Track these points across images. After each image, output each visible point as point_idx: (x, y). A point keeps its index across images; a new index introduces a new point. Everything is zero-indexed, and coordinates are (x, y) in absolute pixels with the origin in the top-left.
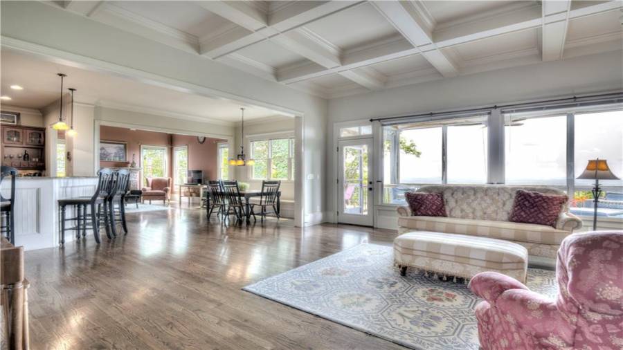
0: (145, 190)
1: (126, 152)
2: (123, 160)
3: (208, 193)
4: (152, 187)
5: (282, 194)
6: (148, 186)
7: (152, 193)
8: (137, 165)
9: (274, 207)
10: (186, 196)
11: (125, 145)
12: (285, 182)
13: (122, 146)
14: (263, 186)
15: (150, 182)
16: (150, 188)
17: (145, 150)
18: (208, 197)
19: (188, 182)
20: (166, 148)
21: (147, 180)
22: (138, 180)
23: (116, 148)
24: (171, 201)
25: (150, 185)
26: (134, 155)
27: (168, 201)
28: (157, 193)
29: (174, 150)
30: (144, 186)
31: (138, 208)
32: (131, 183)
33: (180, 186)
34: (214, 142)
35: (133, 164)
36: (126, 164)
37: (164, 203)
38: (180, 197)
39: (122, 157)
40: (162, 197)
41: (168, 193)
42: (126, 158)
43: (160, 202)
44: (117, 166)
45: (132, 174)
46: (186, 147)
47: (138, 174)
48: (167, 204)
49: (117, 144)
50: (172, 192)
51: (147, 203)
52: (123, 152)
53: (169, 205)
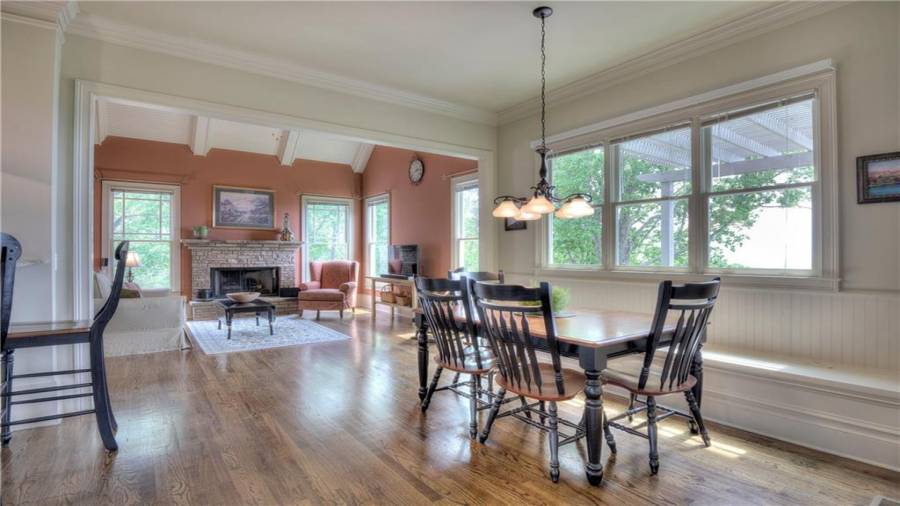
0: (304, 287)
1: (272, 210)
2: (266, 227)
3: (423, 318)
4: (321, 281)
6: (313, 278)
8: (294, 237)
10: (384, 302)
11: (271, 196)
13: (266, 197)
14: (663, 307)
15: (318, 271)
16: (317, 283)
17: (310, 206)
18: (423, 330)
19: (391, 269)
20: (351, 202)
21: (312, 267)
22: (296, 266)
23: (252, 202)
24: (358, 312)
25: (318, 276)
26: (287, 215)
27: (351, 311)
28: (326, 294)
29: (366, 205)
30: (307, 280)
31: (272, 333)
32: (282, 272)
33: (374, 280)
34: (444, 177)
35: (285, 234)
36: (272, 234)
37: (341, 316)
38: (374, 303)
39: (266, 220)
40: (338, 302)
41: (351, 293)
42: (273, 222)
43: (333, 314)
44: (257, 239)
45: (283, 255)
46: (388, 195)
47: (296, 255)
48: (349, 317)
49: (256, 193)
50: (362, 290)
51: (310, 314)
52: (268, 209)
53: (353, 318)
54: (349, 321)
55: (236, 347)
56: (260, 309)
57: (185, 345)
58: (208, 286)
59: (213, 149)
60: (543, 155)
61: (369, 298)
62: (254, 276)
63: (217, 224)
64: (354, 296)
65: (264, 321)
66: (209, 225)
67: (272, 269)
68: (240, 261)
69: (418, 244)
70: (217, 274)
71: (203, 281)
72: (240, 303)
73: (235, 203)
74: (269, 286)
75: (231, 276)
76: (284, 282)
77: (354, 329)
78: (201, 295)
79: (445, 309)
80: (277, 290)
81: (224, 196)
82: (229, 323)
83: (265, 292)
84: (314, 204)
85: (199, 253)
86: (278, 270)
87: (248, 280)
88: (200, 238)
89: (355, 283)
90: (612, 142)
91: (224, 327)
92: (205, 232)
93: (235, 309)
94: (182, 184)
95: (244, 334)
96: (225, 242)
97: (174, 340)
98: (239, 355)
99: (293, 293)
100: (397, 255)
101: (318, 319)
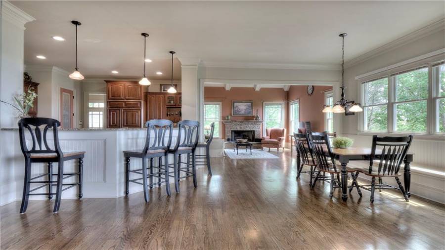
0: (264, 138)
1: (252, 109)
2: (250, 115)
4: (271, 136)
5: (414, 158)
6: (267, 135)
7: (270, 141)
8: (260, 118)
9: (397, 179)
11: (252, 103)
12: (420, 138)
13: (250, 104)
14: (374, 144)
15: (269, 132)
16: (269, 137)
17: (267, 106)
18: (298, 152)
19: (300, 132)
20: (283, 103)
21: (267, 130)
22: (261, 130)
23: (245, 106)
24: (285, 149)
25: (269, 134)
26: (257, 110)
27: (282, 149)
28: (272, 142)
29: (290, 105)
30: (265, 136)
31: (251, 154)
32: (256, 132)
33: (292, 136)
34: (321, 92)
35: (257, 118)
36: (252, 118)
37: (278, 150)
38: (292, 146)
39: (250, 113)
40: (277, 145)
41: (282, 141)
42: (252, 113)
43: (275, 149)
44: (246, 120)
45: (256, 126)
46: (298, 100)
47: (261, 126)
48: (282, 151)
49: (246, 102)
50: (287, 141)
51: (266, 149)
52: (250, 108)
53: (283, 151)
54: (282, 153)
55: (239, 157)
56: (247, 146)
57: (224, 155)
58: (230, 137)
59: (232, 88)
60: (343, 89)
61: (290, 144)
62: (246, 134)
63: (233, 114)
64: (284, 143)
65: (249, 150)
66: (231, 115)
67: (252, 131)
68: (241, 128)
69: (311, 121)
70: (233, 133)
71: (229, 135)
72: (241, 143)
73: (239, 107)
74: (251, 138)
75: (238, 134)
76: (256, 137)
77: (284, 156)
78: (228, 140)
79: (320, 147)
80: (254, 140)
81: (236, 104)
82: (237, 149)
83: (249, 140)
84: (268, 105)
85: (227, 125)
86: (254, 131)
87: (244, 135)
88: (228, 120)
89: (284, 138)
90: (391, 75)
91: (236, 151)
92: (229, 117)
93: (239, 145)
94: (222, 101)
95: (242, 154)
96: (236, 121)
97: (221, 153)
98: (241, 160)
99: (259, 141)
100: (304, 126)
101: (269, 151)
